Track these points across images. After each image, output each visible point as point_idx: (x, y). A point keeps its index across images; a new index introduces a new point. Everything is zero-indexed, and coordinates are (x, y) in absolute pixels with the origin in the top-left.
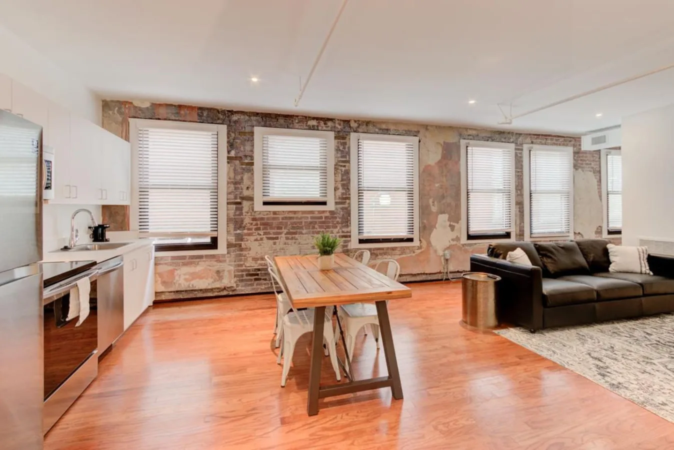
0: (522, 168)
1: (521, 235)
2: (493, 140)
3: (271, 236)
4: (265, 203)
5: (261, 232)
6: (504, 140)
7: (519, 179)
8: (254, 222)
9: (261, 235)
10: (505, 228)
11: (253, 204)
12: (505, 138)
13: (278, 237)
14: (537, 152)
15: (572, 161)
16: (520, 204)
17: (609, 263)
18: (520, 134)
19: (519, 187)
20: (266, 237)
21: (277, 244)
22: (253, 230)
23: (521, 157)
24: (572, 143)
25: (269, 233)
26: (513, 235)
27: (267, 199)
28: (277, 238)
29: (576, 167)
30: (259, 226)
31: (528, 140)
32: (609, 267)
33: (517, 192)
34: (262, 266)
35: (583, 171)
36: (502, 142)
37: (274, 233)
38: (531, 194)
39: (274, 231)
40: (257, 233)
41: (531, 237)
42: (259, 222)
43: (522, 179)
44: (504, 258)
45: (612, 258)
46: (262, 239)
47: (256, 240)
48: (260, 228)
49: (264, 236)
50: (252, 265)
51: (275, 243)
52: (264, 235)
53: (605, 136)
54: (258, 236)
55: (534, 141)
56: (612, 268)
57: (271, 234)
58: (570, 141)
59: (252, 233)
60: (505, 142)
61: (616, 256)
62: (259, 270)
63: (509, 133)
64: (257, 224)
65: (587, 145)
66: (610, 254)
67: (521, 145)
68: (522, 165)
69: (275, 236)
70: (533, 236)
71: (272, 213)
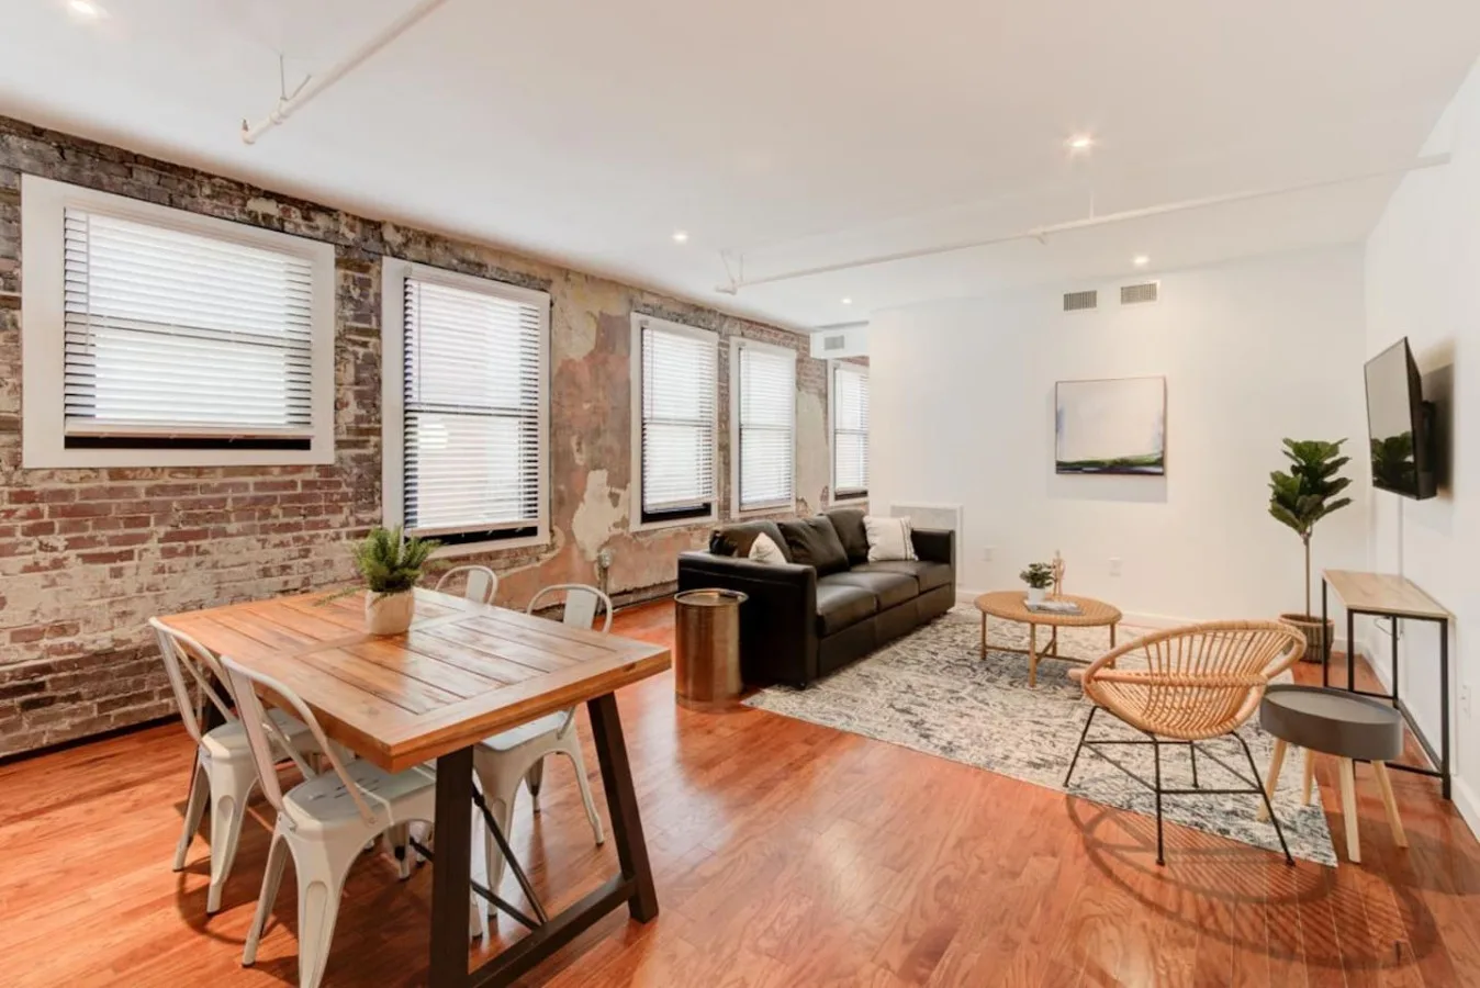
0: (728, 381)
1: (725, 508)
2: (685, 322)
3: (97, 550)
4: (73, 442)
5: (58, 540)
6: (702, 324)
7: (722, 401)
8: (23, 508)
9: (54, 549)
10: (701, 496)
11: (19, 444)
12: (704, 320)
13: (132, 552)
14: (751, 353)
15: (794, 375)
16: (724, 448)
17: (867, 547)
18: (726, 317)
19: (724, 418)
20: (79, 556)
21: (129, 573)
22: (18, 534)
23: (727, 360)
24: (795, 343)
25: (92, 541)
26: (714, 509)
27: (79, 427)
28: (129, 556)
29: (799, 385)
30: (46, 519)
31: (737, 330)
32: (867, 553)
33: (720, 426)
34: (58, 654)
35: (807, 392)
36: (700, 327)
37: (114, 541)
38: (740, 429)
39: (111, 533)
40: (36, 544)
41: (740, 511)
42: (45, 508)
43: (728, 402)
44: (745, 554)
45: (871, 539)
46: (57, 564)
47: (36, 568)
48: (52, 524)
49: (72, 553)
50: (13, 657)
51: (117, 573)
52: (67, 548)
53: (842, 338)
54: (40, 555)
55: (746, 332)
56: (872, 555)
57: (101, 543)
58: (792, 339)
59: (16, 545)
60: (704, 328)
61: (875, 535)
62: (45, 669)
63: (710, 311)
64: (36, 514)
65: (817, 350)
66: (869, 532)
67: (727, 336)
68: (728, 376)
69: (116, 549)
70: (746, 508)
71: (104, 474)
